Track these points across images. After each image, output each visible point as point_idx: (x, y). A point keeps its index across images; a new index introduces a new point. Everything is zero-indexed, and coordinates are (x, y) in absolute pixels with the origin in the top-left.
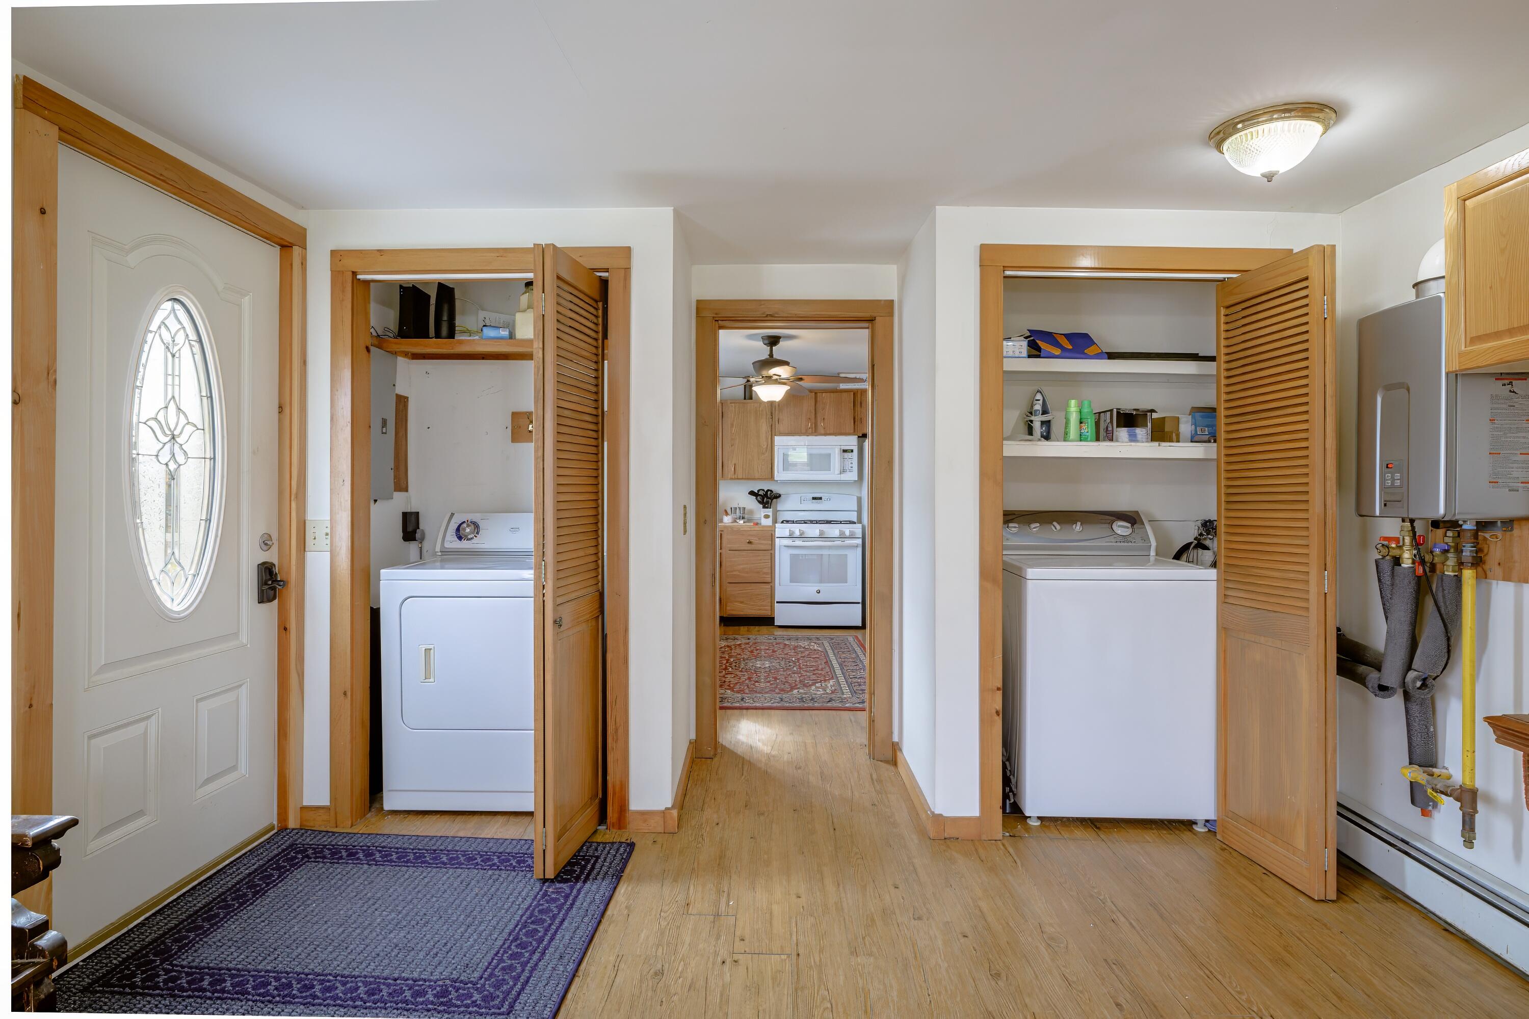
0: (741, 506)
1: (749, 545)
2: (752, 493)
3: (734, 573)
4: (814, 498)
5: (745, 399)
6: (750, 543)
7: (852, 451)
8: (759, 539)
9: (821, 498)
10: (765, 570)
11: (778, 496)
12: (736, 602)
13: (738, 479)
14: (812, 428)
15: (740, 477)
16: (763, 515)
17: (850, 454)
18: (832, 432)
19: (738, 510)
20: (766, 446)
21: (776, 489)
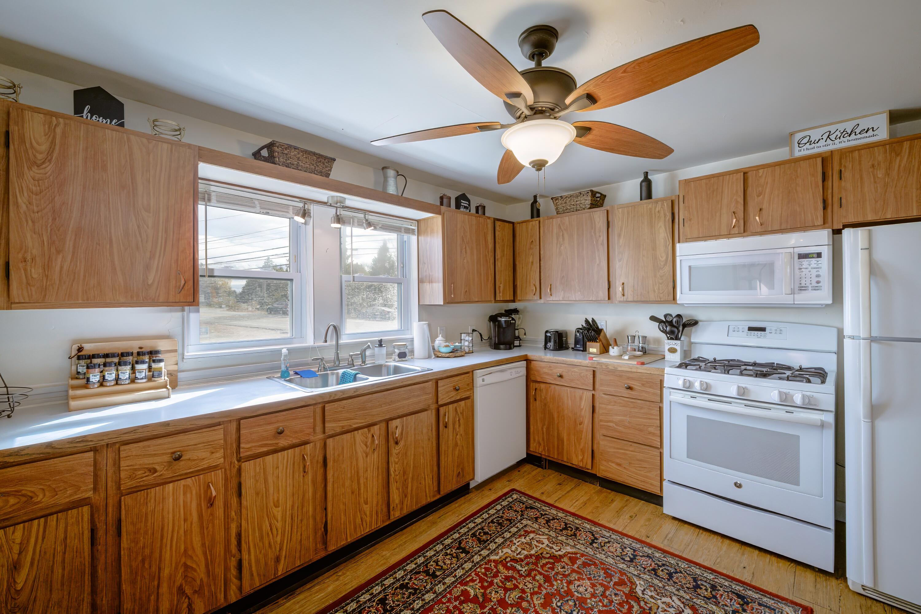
0: (641, 334)
1: (629, 391)
2: (653, 318)
3: (611, 424)
4: (751, 329)
5: (641, 200)
6: (630, 388)
7: (819, 255)
8: (643, 385)
9: (763, 329)
10: (651, 429)
11: (694, 323)
12: (613, 462)
13: (627, 302)
14: (739, 227)
15: (630, 299)
16: (667, 347)
17: (813, 261)
18: (776, 227)
19: (637, 338)
20: (664, 258)
21: (688, 314)
